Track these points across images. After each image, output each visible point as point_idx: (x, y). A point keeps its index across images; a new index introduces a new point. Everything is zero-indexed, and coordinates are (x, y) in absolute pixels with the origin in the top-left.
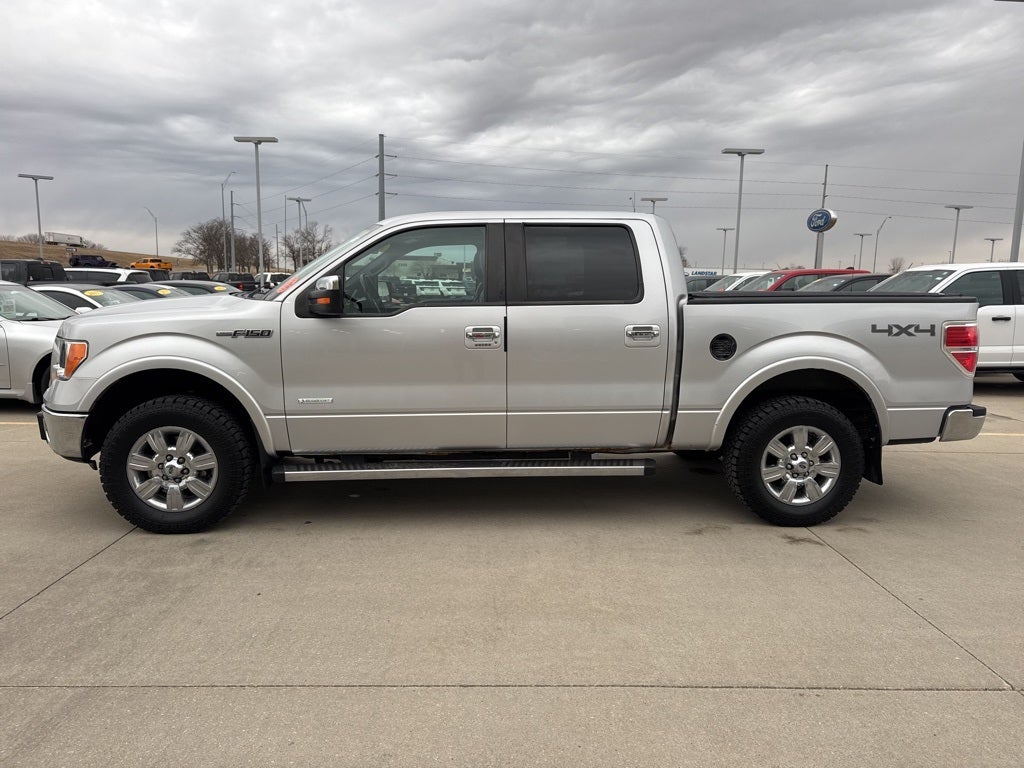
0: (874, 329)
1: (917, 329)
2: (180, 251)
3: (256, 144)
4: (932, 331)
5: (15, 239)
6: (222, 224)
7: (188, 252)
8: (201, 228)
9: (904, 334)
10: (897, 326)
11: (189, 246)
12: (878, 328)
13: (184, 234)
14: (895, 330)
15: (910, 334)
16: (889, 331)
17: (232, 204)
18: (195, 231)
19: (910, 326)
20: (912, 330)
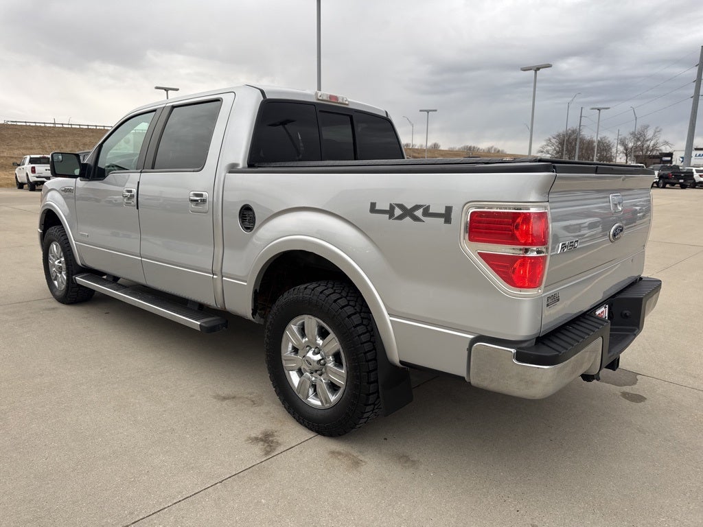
0: (373, 208)
1: (427, 213)
2: (542, 152)
3: (536, 71)
4: (447, 216)
5: (457, 149)
6: (574, 132)
7: (548, 152)
8: (558, 136)
9: (408, 219)
10: (401, 206)
11: (549, 148)
12: (377, 208)
13: (547, 140)
14: (398, 212)
15: (416, 219)
16: (390, 212)
17: (581, 117)
18: (554, 138)
19: (417, 207)
20: (419, 213)
